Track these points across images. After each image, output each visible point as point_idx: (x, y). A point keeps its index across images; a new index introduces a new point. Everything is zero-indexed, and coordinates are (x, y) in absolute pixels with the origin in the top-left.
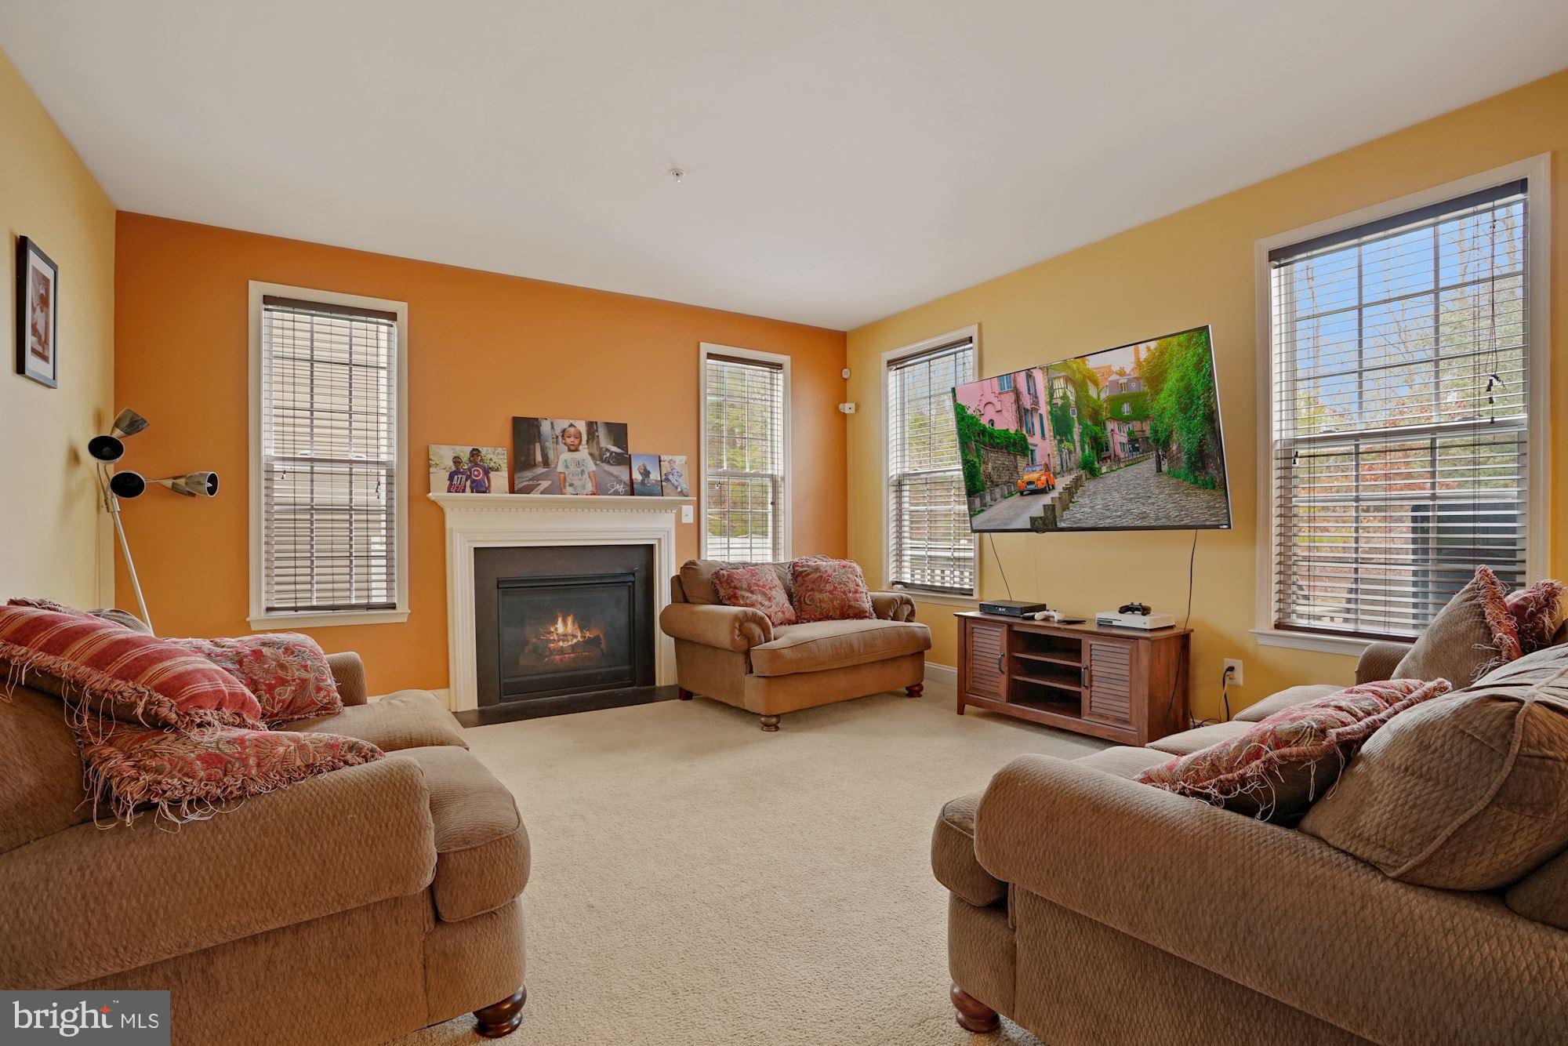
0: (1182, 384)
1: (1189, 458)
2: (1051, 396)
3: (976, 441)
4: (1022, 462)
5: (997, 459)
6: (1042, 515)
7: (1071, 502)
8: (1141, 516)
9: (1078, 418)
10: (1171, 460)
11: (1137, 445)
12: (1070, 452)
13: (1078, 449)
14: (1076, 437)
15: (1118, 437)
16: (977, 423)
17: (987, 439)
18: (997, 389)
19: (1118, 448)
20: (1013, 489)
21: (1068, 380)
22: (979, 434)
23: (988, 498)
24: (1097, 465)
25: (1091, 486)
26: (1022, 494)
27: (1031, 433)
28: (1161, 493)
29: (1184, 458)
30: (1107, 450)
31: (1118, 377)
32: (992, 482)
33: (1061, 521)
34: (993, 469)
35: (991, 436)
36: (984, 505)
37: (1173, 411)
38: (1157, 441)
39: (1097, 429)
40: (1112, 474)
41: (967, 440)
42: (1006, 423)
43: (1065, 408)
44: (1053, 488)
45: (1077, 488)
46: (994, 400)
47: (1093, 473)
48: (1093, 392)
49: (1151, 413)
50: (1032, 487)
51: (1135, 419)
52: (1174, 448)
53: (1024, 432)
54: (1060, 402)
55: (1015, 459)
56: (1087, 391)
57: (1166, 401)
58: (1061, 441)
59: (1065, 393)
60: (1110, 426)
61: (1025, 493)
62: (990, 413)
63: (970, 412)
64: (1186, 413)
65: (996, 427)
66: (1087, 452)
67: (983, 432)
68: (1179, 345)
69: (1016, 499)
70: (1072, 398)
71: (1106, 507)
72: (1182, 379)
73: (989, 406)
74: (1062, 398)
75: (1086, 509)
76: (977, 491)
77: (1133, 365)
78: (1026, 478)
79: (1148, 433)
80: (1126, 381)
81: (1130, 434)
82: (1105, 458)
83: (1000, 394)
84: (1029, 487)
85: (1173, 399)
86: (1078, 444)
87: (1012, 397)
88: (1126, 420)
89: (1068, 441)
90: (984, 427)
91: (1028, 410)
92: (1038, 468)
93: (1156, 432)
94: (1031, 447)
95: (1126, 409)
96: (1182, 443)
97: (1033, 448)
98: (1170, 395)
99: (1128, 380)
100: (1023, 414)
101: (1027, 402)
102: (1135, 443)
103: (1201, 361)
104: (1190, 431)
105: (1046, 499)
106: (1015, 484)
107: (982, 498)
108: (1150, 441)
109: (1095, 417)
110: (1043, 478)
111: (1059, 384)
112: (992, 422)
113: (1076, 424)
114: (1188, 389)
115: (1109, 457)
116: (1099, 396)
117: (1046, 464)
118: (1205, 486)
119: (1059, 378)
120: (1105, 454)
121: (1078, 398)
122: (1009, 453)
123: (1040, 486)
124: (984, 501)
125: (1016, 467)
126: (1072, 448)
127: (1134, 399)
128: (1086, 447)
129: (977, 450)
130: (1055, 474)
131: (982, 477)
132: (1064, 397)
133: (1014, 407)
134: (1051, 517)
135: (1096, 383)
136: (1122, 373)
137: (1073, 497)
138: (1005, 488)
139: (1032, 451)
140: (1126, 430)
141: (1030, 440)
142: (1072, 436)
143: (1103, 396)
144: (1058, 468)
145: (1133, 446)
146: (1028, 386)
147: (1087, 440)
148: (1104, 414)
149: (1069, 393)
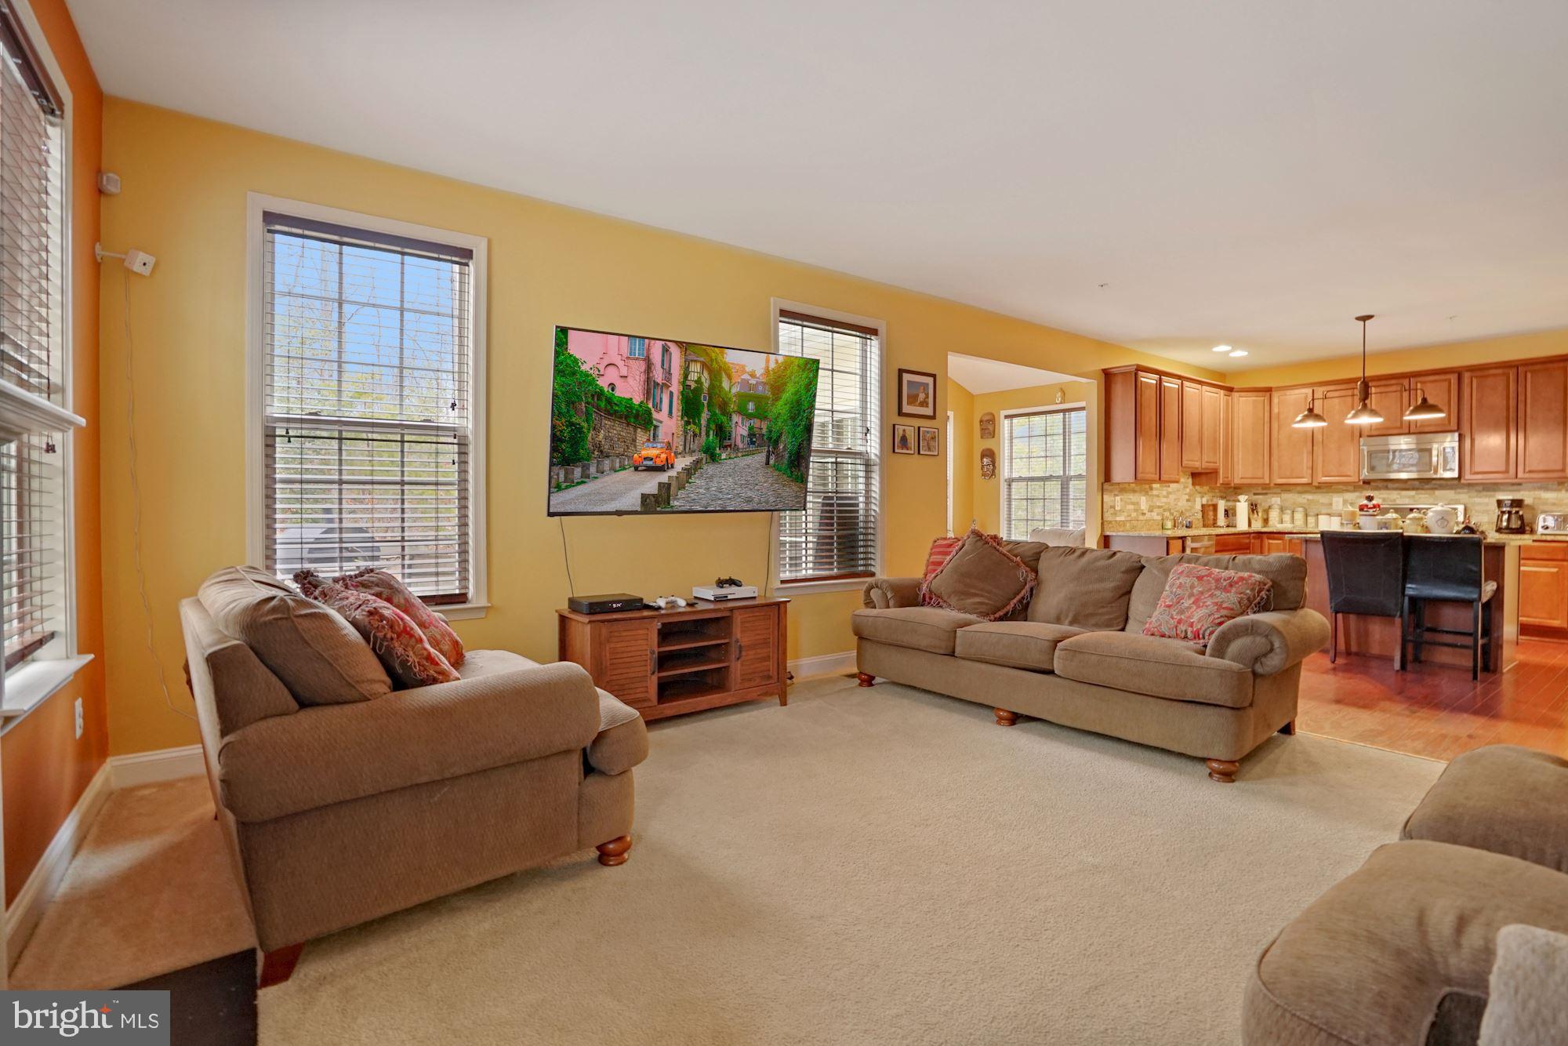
0: (796, 397)
1: (790, 457)
2: (686, 377)
3: (588, 403)
4: (641, 436)
5: (612, 427)
6: (656, 492)
7: (688, 482)
8: (747, 499)
9: (709, 404)
10: (777, 456)
11: (754, 440)
12: (695, 435)
13: (703, 433)
14: (703, 422)
15: (740, 429)
16: (593, 382)
17: (602, 404)
18: (625, 352)
19: (739, 439)
20: (626, 463)
21: (704, 365)
22: (593, 396)
23: (593, 470)
24: (718, 451)
25: (710, 469)
26: (636, 469)
27: (659, 410)
28: (765, 482)
29: (787, 456)
30: (729, 439)
31: (749, 377)
32: (601, 452)
33: (675, 499)
34: (606, 438)
35: (609, 401)
36: (586, 476)
37: (785, 417)
38: (770, 439)
39: (724, 419)
40: (731, 461)
41: (574, 399)
42: (630, 390)
43: (697, 391)
44: (672, 467)
45: (696, 470)
46: (620, 364)
47: (713, 458)
48: (725, 385)
49: (770, 415)
50: (650, 463)
51: (757, 418)
52: (781, 447)
53: (650, 406)
54: (693, 385)
55: (635, 431)
56: (721, 383)
57: (781, 408)
58: (688, 423)
59: (700, 378)
60: (735, 418)
61: (640, 468)
62: (611, 376)
63: (584, 368)
64: (794, 421)
65: (617, 393)
66: (711, 437)
67: (599, 394)
68: (799, 366)
69: (628, 475)
70: (706, 385)
71: (720, 490)
72: (796, 393)
73: (611, 368)
74: (696, 382)
75: (701, 491)
76: (579, 460)
77: (762, 371)
78: (644, 453)
79: (764, 431)
80: (755, 382)
81: (751, 429)
82: (726, 446)
83: (628, 358)
84: (645, 463)
85: (787, 407)
86: (704, 429)
87: (643, 366)
88: (750, 417)
89: (695, 424)
90: (602, 390)
91: (658, 384)
92: (659, 445)
93: (770, 431)
94: (655, 423)
95: (751, 406)
96: (787, 444)
97: (658, 424)
98: (786, 404)
99: (757, 382)
100: (651, 387)
101: (658, 375)
102: (753, 437)
103: (810, 383)
104: (794, 436)
105: (663, 477)
106: (630, 458)
107: (585, 468)
108: (765, 438)
109: (724, 407)
110: (663, 456)
111: (695, 368)
112: (612, 386)
113: (706, 410)
114: (798, 402)
115: (730, 446)
116: (730, 389)
117: (669, 443)
118: (796, 480)
119: (696, 361)
120: (727, 442)
121: (712, 387)
122: (628, 424)
123: (659, 463)
124: (587, 472)
125: (634, 440)
126: (697, 431)
127: (759, 400)
128: (711, 432)
129: (587, 414)
130: (676, 454)
131: (589, 445)
132: (699, 381)
133: (643, 377)
134: (665, 496)
135: (729, 377)
136: (753, 375)
137: (691, 478)
138: (618, 460)
139: (656, 427)
140: (748, 425)
141: (655, 415)
142: (699, 420)
143: (734, 390)
144: (681, 448)
145: (751, 439)
146: (663, 361)
147: (713, 426)
148: (732, 407)
149: (703, 380)
